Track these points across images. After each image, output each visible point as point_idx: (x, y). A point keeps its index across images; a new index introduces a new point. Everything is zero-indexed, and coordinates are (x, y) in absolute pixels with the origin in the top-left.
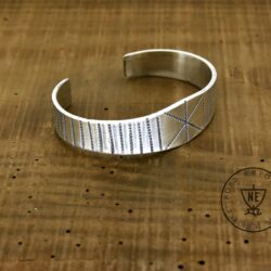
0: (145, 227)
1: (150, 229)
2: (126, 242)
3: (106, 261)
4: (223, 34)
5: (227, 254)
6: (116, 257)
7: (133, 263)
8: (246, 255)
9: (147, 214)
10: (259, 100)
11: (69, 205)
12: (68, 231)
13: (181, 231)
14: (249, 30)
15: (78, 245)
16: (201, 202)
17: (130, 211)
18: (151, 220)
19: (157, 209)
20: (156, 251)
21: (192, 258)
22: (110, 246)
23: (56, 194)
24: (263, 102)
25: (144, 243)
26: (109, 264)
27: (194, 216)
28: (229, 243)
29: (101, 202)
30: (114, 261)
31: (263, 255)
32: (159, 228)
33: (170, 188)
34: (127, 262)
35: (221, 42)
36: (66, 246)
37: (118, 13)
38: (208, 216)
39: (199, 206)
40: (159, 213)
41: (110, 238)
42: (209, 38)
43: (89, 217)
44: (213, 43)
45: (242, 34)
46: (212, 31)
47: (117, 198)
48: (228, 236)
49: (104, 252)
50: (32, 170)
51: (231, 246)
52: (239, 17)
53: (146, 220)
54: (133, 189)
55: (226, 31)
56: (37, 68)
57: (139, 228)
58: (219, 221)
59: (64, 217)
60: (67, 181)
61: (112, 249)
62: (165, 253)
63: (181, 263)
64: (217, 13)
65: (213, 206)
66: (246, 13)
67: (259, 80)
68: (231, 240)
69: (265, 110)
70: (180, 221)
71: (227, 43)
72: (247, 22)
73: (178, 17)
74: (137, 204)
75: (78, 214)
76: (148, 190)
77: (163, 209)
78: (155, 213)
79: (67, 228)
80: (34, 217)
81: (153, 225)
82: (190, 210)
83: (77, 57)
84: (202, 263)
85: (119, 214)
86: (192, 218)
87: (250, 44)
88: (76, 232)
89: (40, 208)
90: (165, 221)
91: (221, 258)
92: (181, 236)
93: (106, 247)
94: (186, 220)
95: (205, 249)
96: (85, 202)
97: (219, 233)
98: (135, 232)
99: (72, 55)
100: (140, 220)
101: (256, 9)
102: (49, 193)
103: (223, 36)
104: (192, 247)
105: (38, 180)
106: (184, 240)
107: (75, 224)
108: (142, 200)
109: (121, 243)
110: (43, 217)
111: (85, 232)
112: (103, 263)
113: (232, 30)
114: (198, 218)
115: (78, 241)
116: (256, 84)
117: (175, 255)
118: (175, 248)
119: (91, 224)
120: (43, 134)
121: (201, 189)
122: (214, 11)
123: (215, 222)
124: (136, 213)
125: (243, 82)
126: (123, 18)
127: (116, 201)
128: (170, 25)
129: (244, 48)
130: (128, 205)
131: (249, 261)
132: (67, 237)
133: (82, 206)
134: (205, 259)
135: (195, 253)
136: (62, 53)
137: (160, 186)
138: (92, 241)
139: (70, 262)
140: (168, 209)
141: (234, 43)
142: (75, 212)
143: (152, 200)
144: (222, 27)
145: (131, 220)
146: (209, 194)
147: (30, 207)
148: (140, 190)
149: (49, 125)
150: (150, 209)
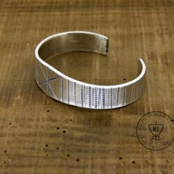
0: (89, 172)
1: (92, 173)
4: (143, 28)
9: (90, 163)
10: (169, 76)
11: (33, 157)
14: (161, 25)
16: (129, 152)
17: (78, 160)
18: (93, 166)
19: (97, 158)
23: (24, 148)
27: (124, 162)
29: (56, 154)
33: (106, 142)
35: (141, 34)
37: (68, 15)
38: (134, 162)
39: (128, 155)
40: (98, 161)
42: (133, 31)
43: (48, 166)
44: (136, 35)
45: (156, 28)
46: (135, 26)
47: (68, 150)
50: (7, 131)
52: (154, 16)
53: (89, 167)
54: (80, 143)
55: (144, 26)
56: (10, 56)
57: (84, 173)
58: (142, 166)
59: (30, 166)
60: (32, 139)
64: (138, 13)
65: (137, 155)
66: (159, 13)
67: (169, 61)
70: (114, 167)
71: (146, 35)
72: (159, 19)
73: (110, 17)
74: (83, 155)
75: (40, 163)
76: (90, 144)
77: (102, 158)
78: (96, 162)
80: (8, 166)
81: (94, 170)
82: (121, 158)
85: (70, 163)
86: (122, 164)
87: (162, 35)
89: (13, 159)
94: (118, 166)
96: (45, 155)
100: (85, 167)
101: (165, 9)
102: (19, 148)
103: (143, 30)
105: (11, 139)
107: (38, 171)
108: (86, 152)
110: (15, 166)
113: (149, 26)
114: (127, 164)
116: (167, 64)
119: (50, 171)
120: (14, 104)
121: (128, 143)
122: (135, 11)
123: (139, 167)
124: (82, 162)
125: (158, 63)
126: (71, 18)
127: (67, 153)
129: (158, 38)
130: (76, 155)
133: (43, 157)
136: (28, 44)
137: (99, 141)
140: (105, 158)
141: (151, 34)
142: (38, 162)
143: (93, 151)
144: (142, 24)
145: (78, 167)
146: (134, 146)
147: (5, 159)
148: (84, 144)
149: (19, 97)
150: (92, 159)
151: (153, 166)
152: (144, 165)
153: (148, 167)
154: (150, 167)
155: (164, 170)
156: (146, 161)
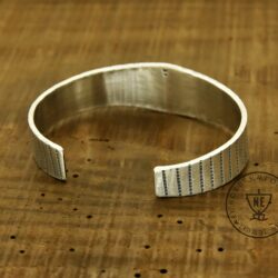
0: (104, 233)
1: (109, 235)
2: (78, 249)
3: (51, 268)
5: (195, 263)
6: (64, 265)
7: (82, 271)
8: (217, 264)
9: (108, 220)
10: (265, 101)
12: (13, 237)
13: (146, 237)
14: (267, 26)
15: (22, 252)
17: (89, 217)
18: (112, 225)
19: (121, 214)
20: (111, 259)
21: (152, 266)
22: (59, 252)
24: (269, 103)
25: (99, 250)
26: (54, 272)
27: (164, 222)
28: (200, 251)
29: (55, 207)
30: (60, 269)
31: (238, 263)
32: (120, 234)
33: (140, 192)
34: (76, 269)
35: (231, 39)
36: (7, 253)
37: (114, 9)
38: (180, 222)
40: (123, 219)
41: (60, 245)
42: (217, 35)
43: (39, 223)
44: (221, 41)
46: (222, 27)
47: (77, 202)
48: (200, 244)
49: (50, 259)
51: (202, 254)
53: (106, 226)
54: (96, 193)
55: (238, 27)
56: (7, 67)
57: (96, 234)
58: (192, 228)
59: (11, 222)
60: (21, 185)
61: (61, 256)
62: (122, 261)
63: (138, 271)
67: (269, 79)
68: (203, 248)
69: (269, 111)
70: (146, 228)
71: (238, 40)
73: (184, 13)
74: (99, 209)
75: (27, 219)
76: (114, 195)
77: (128, 215)
78: (117, 220)
79: (12, 234)
81: (113, 231)
82: (160, 216)
83: (56, 54)
84: (164, 271)
85: (76, 220)
86: (160, 224)
87: (265, 41)
88: (22, 238)
90: (128, 227)
91: (187, 267)
92: (144, 244)
93: (54, 253)
94: (154, 226)
95: (170, 257)
96: (37, 207)
97: (190, 240)
98: (91, 239)
99: (51, 53)
100: (99, 226)
103: (235, 33)
104: (155, 255)
106: (147, 247)
107: (22, 230)
108: (106, 205)
109: (72, 250)
111: (32, 238)
112: (48, 271)
113: (246, 27)
114: (167, 224)
115: (23, 247)
116: (265, 83)
117: (134, 263)
118: (135, 255)
119: (41, 230)
122: (228, 6)
123: (187, 229)
124: (95, 220)
125: (249, 82)
126: (118, 13)
127: (74, 206)
128: (172, 22)
129: (257, 45)
130: (87, 210)
131: (220, 270)
132: (11, 243)
133: (34, 210)
134: (168, 268)
135: (157, 261)
136: (40, 51)
137: (128, 191)
138: (39, 248)
139: (8, 269)
140: (134, 214)
141: (246, 40)
142: (24, 217)
143: (117, 205)
145: (88, 226)
148: (104, 194)
149: (11, 126)
150: (113, 215)
151: (210, 228)
152: (196, 227)
153: (201, 229)
154: (205, 229)
155: (228, 234)
156: (201, 222)
